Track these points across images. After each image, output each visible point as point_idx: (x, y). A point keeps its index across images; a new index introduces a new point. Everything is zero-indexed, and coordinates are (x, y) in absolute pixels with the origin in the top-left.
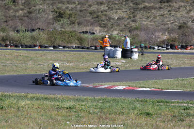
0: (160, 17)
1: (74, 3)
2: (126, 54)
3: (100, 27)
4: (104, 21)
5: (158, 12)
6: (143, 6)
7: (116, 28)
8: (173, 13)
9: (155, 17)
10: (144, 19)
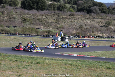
1: (30, 15)
2: (63, 39)
3: (43, 26)
4: (45, 23)
5: (69, 20)
6: (62, 17)
7: (50, 27)
8: (76, 21)
9: (68, 22)
10: (63, 23)
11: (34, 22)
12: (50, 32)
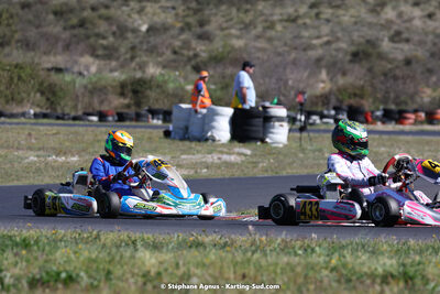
0: (286, 24)
4: (104, 38)
7: (145, 59)
8: (327, 12)
9: (271, 26)
10: (233, 31)
11: (32, 33)
12: (148, 92)
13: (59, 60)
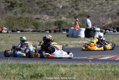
0: (99, 5)
3: (48, 15)
4: (50, 10)
5: (97, 2)
7: (61, 15)
8: (110, 2)
9: (95, 6)
10: (85, 8)
11: (31, 9)
12: (62, 25)
13: (38, 16)
